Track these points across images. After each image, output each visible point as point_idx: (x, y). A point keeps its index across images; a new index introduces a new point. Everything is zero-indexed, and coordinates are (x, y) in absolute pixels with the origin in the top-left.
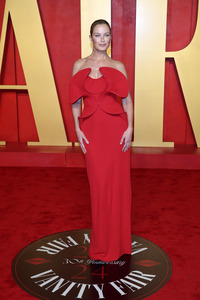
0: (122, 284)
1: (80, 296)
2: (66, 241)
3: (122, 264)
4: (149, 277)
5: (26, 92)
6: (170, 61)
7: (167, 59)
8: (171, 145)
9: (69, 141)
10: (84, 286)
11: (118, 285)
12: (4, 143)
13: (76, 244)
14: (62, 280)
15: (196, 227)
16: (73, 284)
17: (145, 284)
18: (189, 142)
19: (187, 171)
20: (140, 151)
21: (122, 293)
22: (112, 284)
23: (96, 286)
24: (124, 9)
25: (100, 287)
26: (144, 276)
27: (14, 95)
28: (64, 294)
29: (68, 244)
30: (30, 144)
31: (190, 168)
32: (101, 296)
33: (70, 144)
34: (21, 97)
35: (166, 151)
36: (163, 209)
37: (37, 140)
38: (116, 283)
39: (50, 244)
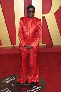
2: (12, 78)
4: (39, 88)
7: (43, 17)
8: (45, 45)
9: (12, 45)
13: (15, 79)
14: (11, 91)
17: (38, 91)
18: (51, 44)
19: (50, 53)
26: (37, 88)
29: (12, 79)
31: (51, 52)
33: (12, 46)
35: (44, 47)
36: (43, 66)
37: (2, 45)
38: (28, 91)
39: (6, 79)
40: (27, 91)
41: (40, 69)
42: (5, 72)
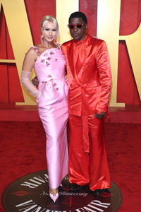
0: (85, 210)
2: (43, 178)
3: (85, 195)
4: (105, 205)
6: (122, 43)
7: (120, 41)
8: (123, 105)
14: (40, 208)
15: (140, 167)
16: (48, 211)
17: (102, 211)
18: (136, 103)
24: (88, 3)
30: (17, 104)
31: (136, 123)
34: (11, 69)
35: (119, 109)
36: (117, 153)
37: (23, 101)
38: (81, 210)
39: (31, 180)
40: (78, 210)
41: (108, 160)
42: (29, 164)
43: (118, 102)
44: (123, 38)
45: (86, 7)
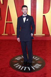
0: (34, 67)
1: (25, 70)
2: (21, 57)
4: (40, 65)
5: (12, 23)
6: (44, 16)
7: (43, 15)
8: (44, 35)
10: (26, 67)
11: (33, 67)
12: (7, 34)
15: (50, 54)
16: (23, 67)
17: (39, 67)
18: (48, 34)
19: (48, 40)
20: (37, 36)
21: (34, 69)
22: (32, 67)
23: (28, 67)
24: (34, 4)
25: (29, 68)
26: (39, 65)
27: (9, 24)
28: (21, 69)
30: (13, 34)
32: (29, 70)
34: (11, 24)
35: (43, 36)
36: (43, 49)
37: (15, 34)
42: (17, 53)
43: (43, 34)
44: (44, 14)
45: (33, 5)
